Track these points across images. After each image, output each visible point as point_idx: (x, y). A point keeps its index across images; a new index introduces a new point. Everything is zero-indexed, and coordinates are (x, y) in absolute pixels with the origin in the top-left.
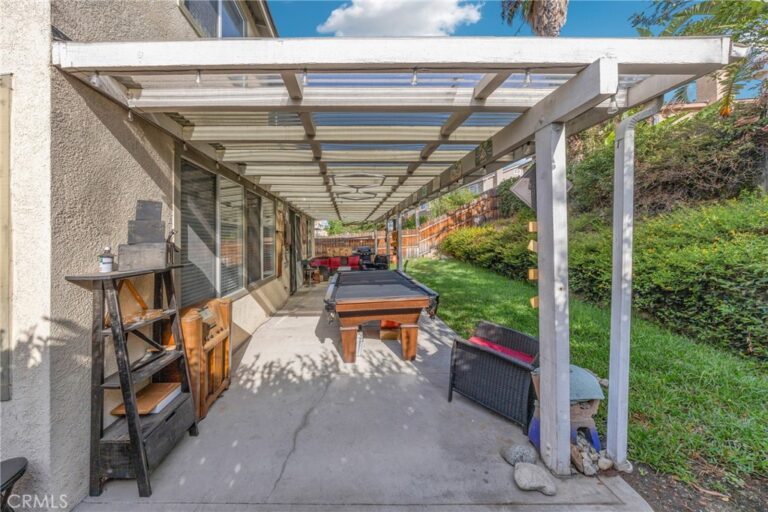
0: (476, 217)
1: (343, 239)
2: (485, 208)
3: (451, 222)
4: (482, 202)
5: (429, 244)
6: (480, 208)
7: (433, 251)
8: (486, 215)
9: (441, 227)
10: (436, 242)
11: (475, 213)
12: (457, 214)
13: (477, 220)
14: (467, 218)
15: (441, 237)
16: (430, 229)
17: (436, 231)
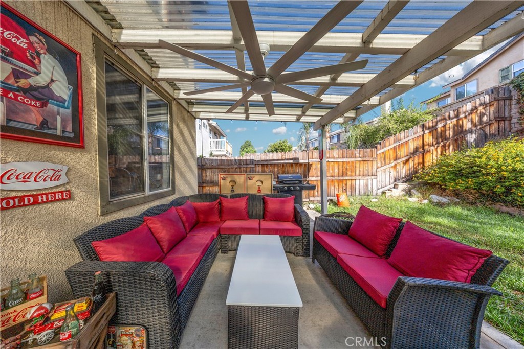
0: (471, 132)
1: (252, 162)
2: (485, 119)
3: (429, 139)
4: (481, 109)
5: (393, 174)
6: (476, 118)
7: (402, 186)
8: (487, 130)
9: (412, 147)
10: (404, 171)
11: (467, 125)
12: (440, 126)
13: (471, 138)
14: (455, 134)
15: (411, 164)
16: (395, 148)
17: (402, 152)
